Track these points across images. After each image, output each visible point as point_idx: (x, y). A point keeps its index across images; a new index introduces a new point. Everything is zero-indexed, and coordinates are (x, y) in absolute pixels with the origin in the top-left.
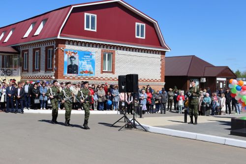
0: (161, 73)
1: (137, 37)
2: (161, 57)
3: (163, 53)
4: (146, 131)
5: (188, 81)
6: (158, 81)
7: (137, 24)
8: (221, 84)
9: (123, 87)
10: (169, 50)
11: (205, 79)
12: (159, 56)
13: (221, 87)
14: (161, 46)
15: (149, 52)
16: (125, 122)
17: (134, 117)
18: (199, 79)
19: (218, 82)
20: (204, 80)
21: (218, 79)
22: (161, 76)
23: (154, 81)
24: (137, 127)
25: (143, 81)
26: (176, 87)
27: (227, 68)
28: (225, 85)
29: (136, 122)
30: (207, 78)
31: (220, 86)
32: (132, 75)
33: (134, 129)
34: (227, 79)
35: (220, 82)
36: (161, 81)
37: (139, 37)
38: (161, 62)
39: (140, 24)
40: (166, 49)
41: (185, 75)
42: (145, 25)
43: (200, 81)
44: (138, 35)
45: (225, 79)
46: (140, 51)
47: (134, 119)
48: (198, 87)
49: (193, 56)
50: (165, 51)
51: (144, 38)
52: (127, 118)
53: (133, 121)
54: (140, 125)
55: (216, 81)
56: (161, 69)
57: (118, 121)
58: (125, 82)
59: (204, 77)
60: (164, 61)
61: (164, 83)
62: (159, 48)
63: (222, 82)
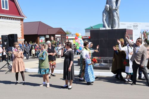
0: (21, 33)
2: (21, 22)
3: (22, 20)
5: (38, 38)
8: (58, 38)
9: (5, 43)
10: (26, 18)
11: (48, 36)
12: (20, 22)
13: (58, 40)
14: (20, 15)
15: (12, 19)
16: (8, 67)
19: (56, 37)
21: (56, 36)
26: (31, 42)
27: (61, 29)
28: (60, 39)
32: (13, 35)
35: (57, 37)
36: (22, 38)
37: (5, 9)
38: (21, 26)
40: (24, 17)
41: (37, 34)
43: (45, 37)
44: (4, 7)
45: (60, 36)
48: (45, 41)
49: (40, 22)
50: (23, 19)
56: (21, 30)
57: (3, 67)
58: (6, 40)
59: (47, 35)
60: (23, 25)
61: (24, 40)
62: (19, 16)
63: (59, 37)
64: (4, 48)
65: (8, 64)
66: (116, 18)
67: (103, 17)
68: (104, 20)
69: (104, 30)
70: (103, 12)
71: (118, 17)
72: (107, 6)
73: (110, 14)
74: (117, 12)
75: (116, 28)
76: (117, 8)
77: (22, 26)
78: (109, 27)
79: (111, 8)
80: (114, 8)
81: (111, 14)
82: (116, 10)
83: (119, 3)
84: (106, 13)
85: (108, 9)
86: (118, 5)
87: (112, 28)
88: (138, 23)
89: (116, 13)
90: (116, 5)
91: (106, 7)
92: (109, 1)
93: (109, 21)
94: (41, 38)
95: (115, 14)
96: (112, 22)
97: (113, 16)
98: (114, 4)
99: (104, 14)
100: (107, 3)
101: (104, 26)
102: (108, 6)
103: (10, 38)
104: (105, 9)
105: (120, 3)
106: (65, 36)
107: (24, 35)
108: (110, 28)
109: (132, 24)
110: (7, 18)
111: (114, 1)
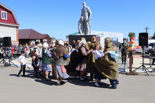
0: (17, 37)
1: (2, 18)
2: (16, 29)
3: (17, 27)
4: (17, 67)
5: (30, 41)
6: (15, 42)
7: (2, 11)
9: (1, 44)
14: (16, 23)
15: (9, 26)
16: (4, 63)
18: (35, 40)
21: (44, 40)
22: (17, 39)
23: (13, 41)
27: (48, 35)
32: (8, 37)
33: (9, 66)
34: (48, 40)
35: (45, 41)
36: (17, 41)
37: (4, 19)
38: (16, 32)
39: (4, 12)
40: (19, 25)
41: (29, 38)
42: (6, 12)
44: (3, 17)
45: (47, 40)
49: (32, 30)
51: (6, 19)
54: (14, 64)
56: (16, 35)
58: (2, 41)
59: (37, 39)
60: (18, 31)
61: (18, 43)
62: (15, 25)
64: (2, 48)
65: (4, 60)
66: (88, 27)
67: (79, 26)
68: (80, 28)
69: (79, 35)
70: (79, 22)
71: (90, 26)
73: (84, 24)
75: (88, 34)
76: (89, 19)
78: (83, 33)
80: (87, 19)
82: (88, 21)
83: (90, 16)
84: (81, 23)
85: (83, 20)
86: (90, 17)
87: (85, 34)
88: (104, 32)
90: (89, 17)
91: (81, 18)
92: (83, 14)
93: (83, 29)
94: (32, 42)
95: (88, 24)
96: (85, 30)
97: (86, 25)
98: (87, 16)
99: (80, 24)
100: (82, 16)
101: (79, 33)
102: (82, 17)
103: (5, 40)
104: (80, 20)
106: (51, 40)
107: (19, 39)
109: (100, 32)
110: (4, 25)
111: (87, 14)
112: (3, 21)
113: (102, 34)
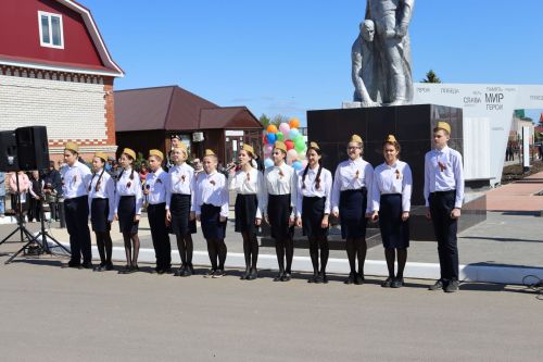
0: (107, 124)
1: (43, 44)
2: (105, 89)
3: (109, 81)
5: (167, 141)
6: (100, 144)
7: (41, 14)
8: (235, 142)
9: (11, 158)
10: (122, 75)
11: (202, 134)
12: (100, 87)
13: (235, 149)
14: (102, 64)
15: (75, 79)
16: (22, 241)
17: (43, 229)
18: (189, 134)
19: (227, 140)
20: (201, 137)
21: (228, 133)
22: (107, 133)
23: (92, 144)
24: (53, 250)
25: (56, 144)
26: (141, 155)
27: (245, 110)
29: (48, 240)
30: (205, 131)
31: (232, 148)
32: (32, 128)
34: (246, 132)
35: (232, 138)
36: (108, 142)
37: (50, 45)
38: (105, 102)
39: (50, 15)
40: (117, 72)
41: (160, 127)
42: (60, 16)
43: (191, 138)
44: (46, 40)
45: (241, 133)
46: (54, 76)
47: (44, 234)
49: (175, 88)
50: (113, 78)
51: (62, 47)
52: (26, 232)
53: (41, 238)
54: (60, 245)
55: (224, 137)
56: (106, 116)
57: (3, 242)
59: (199, 131)
60: (111, 98)
61: (115, 148)
62: (99, 70)
63: (237, 138)
66: (398, 69)
67: (354, 64)
68: (358, 76)
69: (357, 109)
70: (354, 48)
71: (407, 63)
72: (365, 27)
74: (400, 45)
75: (398, 103)
76: (401, 30)
77: (108, 102)
78: (374, 99)
79: (379, 32)
80: (391, 31)
81: (382, 55)
82: (398, 38)
83: (407, 14)
85: (372, 34)
86: (406, 21)
87: (384, 101)
89: (399, 48)
90: (399, 22)
93: (376, 79)
95: (395, 53)
96: (385, 83)
97: (389, 61)
98: (392, 17)
99: (359, 55)
100: (368, 17)
102: (370, 24)
103: (21, 141)
104: (360, 36)
105: (413, 13)
106: (261, 133)
107: (117, 133)
108: (378, 103)
109: (483, 89)
110: (51, 75)
111: (390, 7)
112: (46, 55)
113: (494, 99)
